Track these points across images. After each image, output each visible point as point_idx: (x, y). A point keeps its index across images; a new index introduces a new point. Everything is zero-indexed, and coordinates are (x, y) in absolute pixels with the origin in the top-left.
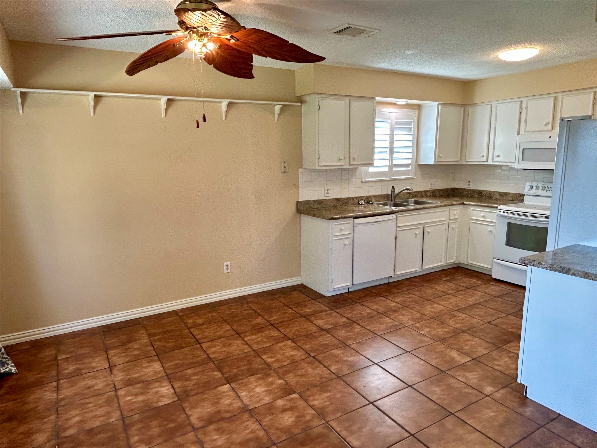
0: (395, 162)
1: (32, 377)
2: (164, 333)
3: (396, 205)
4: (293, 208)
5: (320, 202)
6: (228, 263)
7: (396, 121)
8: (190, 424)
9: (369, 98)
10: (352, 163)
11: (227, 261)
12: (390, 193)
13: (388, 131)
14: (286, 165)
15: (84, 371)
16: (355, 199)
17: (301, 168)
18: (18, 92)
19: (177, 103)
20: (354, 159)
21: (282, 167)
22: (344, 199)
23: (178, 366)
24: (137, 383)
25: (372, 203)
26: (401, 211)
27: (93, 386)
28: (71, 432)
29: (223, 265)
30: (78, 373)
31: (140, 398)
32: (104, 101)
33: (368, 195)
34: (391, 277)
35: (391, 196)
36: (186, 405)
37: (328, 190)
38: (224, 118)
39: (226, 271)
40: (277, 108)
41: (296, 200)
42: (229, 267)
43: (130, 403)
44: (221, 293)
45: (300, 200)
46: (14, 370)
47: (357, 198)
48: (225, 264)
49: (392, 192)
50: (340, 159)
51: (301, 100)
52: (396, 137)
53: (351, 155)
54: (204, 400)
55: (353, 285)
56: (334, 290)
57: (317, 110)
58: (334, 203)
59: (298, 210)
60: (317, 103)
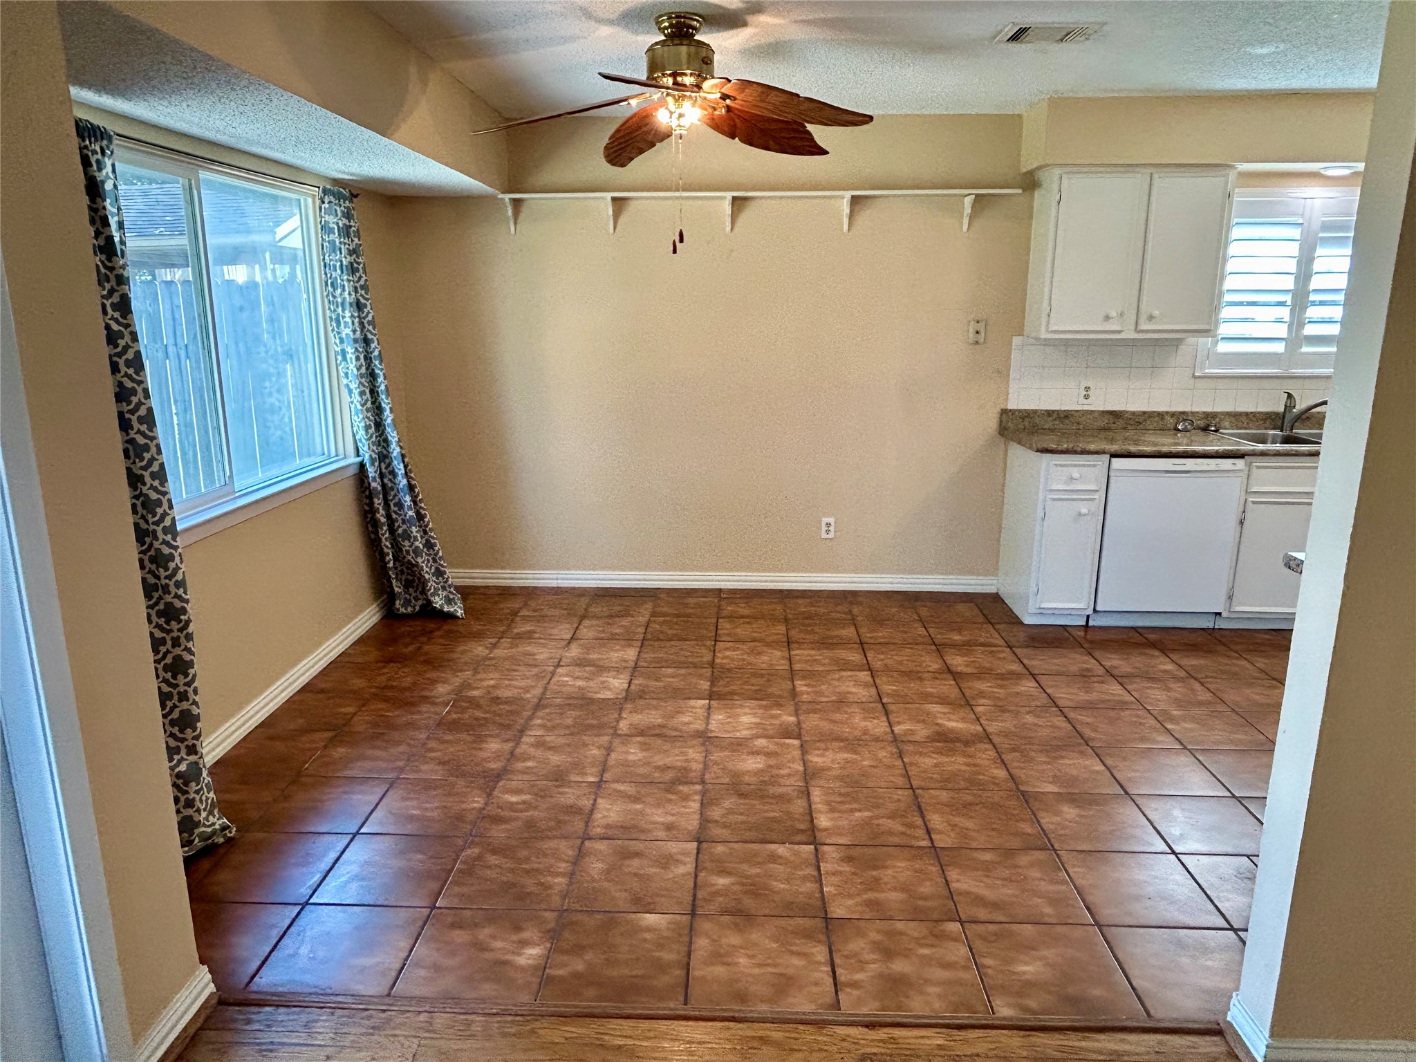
0: (1309, 330)
1: (476, 627)
2: (678, 616)
3: (1287, 440)
4: (991, 423)
5: (1062, 415)
6: (831, 520)
7: (1323, 222)
8: (615, 728)
9: (1217, 165)
10: (1143, 327)
11: (830, 516)
12: (1282, 409)
13: (1294, 249)
14: (981, 327)
15: (537, 636)
16: (1168, 418)
17: (1021, 334)
18: (507, 200)
19: (754, 204)
20: (1151, 318)
21: (971, 330)
22: (1134, 413)
23: (659, 660)
24: (589, 666)
25: (1216, 431)
26: (1263, 454)
27: (534, 654)
28: (476, 693)
29: (820, 522)
30: (529, 636)
31: (580, 683)
32: (632, 207)
33: (1209, 409)
34: (1220, 614)
35: (1284, 417)
36: (629, 706)
37: (1087, 389)
38: (846, 227)
39: (824, 535)
40: (968, 201)
41: (1003, 407)
42: (832, 528)
43: (565, 684)
44: (814, 576)
45: (1010, 407)
46: (460, 613)
47: (1173, 414)
48: (825, 520)
49: (1286, 406)
50: (1107, 318)
51: (1030, 183)
52: (1317, 266)
53: (1143, 307)
54: (655, 708)
55: (1095, 611)
56: (1042, 612)
57: (1055, 204)
58: (1103, 422)
59: (1003, 430)
60: (1055, 187)
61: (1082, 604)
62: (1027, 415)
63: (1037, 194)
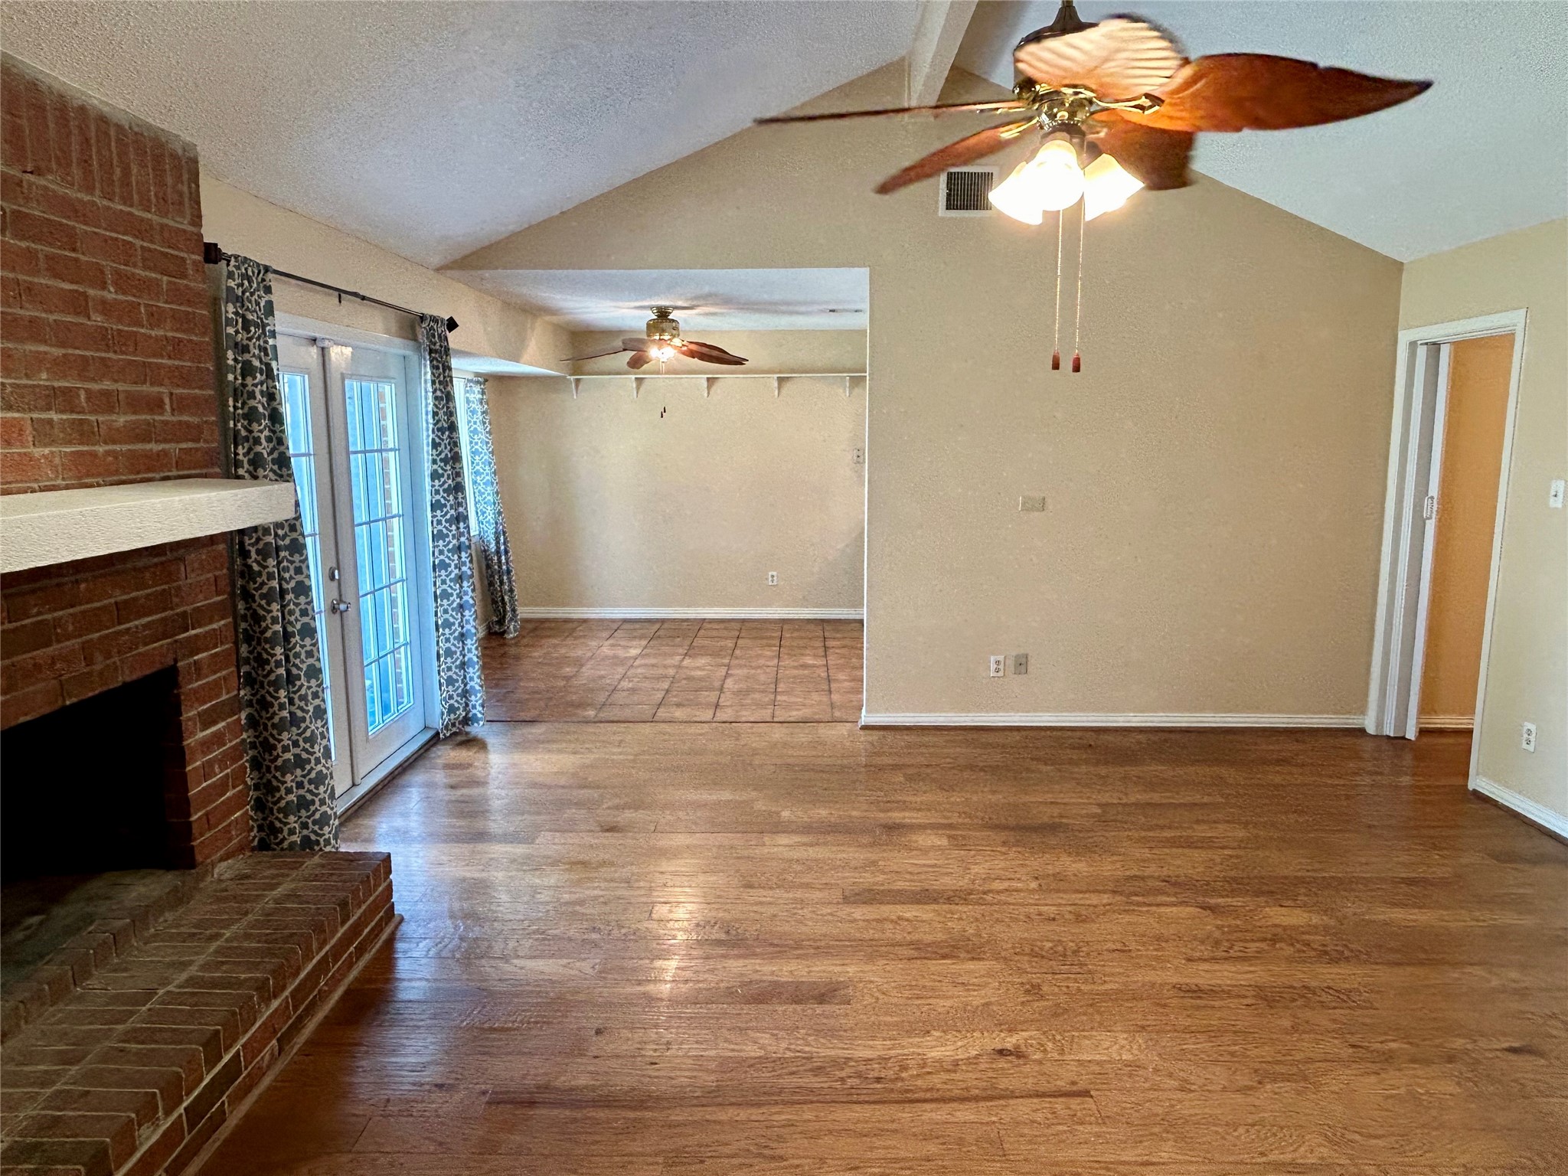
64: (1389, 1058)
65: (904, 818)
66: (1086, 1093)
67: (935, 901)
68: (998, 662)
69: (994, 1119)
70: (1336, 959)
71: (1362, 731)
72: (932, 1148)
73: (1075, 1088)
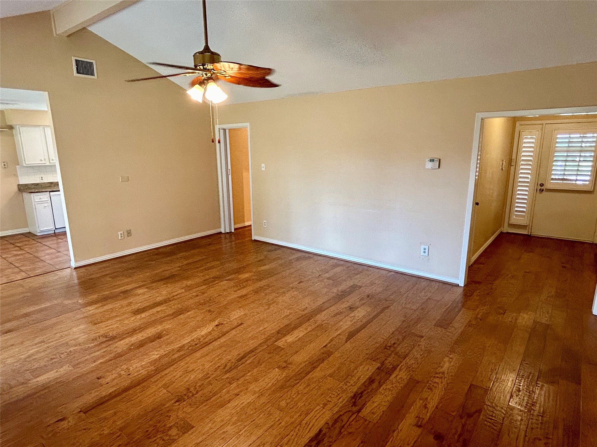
4: (15, 188)
5: (36, 184)
10: (51, 162)
14: (5, 164)
17: (18, 165)
20: (53, 160)
21: (3, 165)
37: (42, 177)
41: (17, 184)
45: (20, 184)
50: (41, 160)
51: (11, 128)
53: (50, 157)
55: (56, 229)
56: (41, 232)
57: (19, 134)
58: (49, 185)
59: (19, 190)
60: (18, 130)
61: (52, 227)
62: (26, 185)
63: (14, 130)
64: (284, 293)
65: (125, 289)
66: (242, 324)
67: (162, 304)
68: (121, 234)
69: (230, 337)
70: (260, 280)
71: (221, 233)
72: (224, 349)
73: (239, 324)
